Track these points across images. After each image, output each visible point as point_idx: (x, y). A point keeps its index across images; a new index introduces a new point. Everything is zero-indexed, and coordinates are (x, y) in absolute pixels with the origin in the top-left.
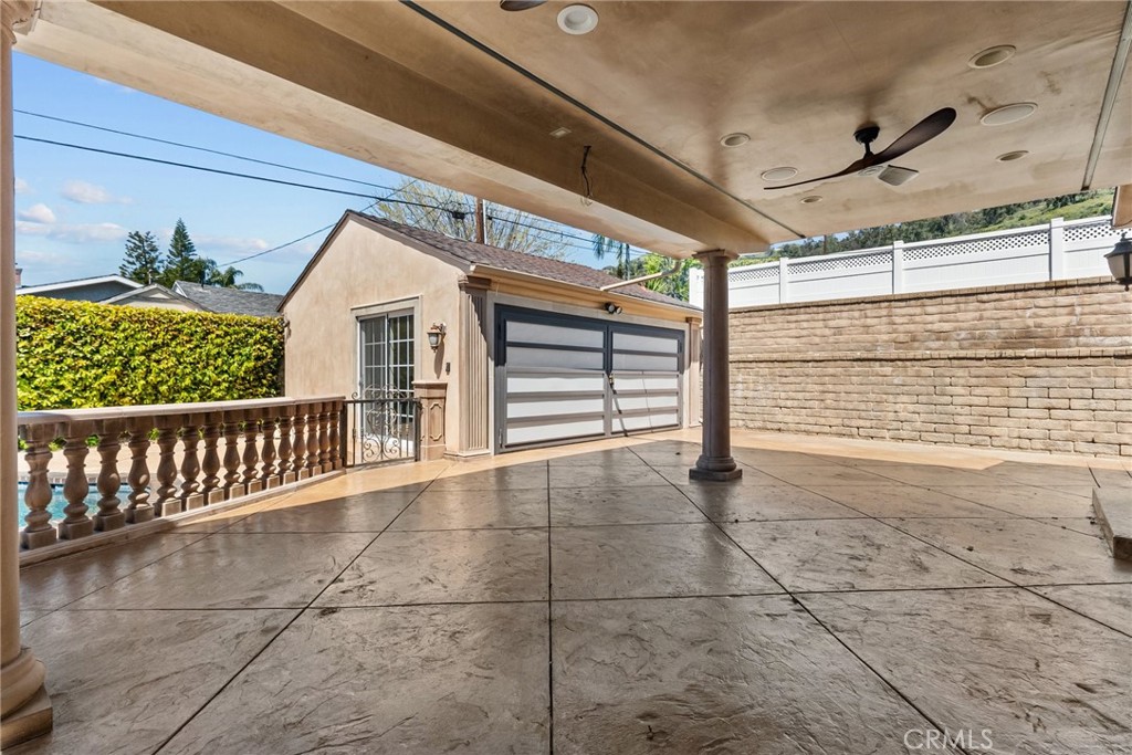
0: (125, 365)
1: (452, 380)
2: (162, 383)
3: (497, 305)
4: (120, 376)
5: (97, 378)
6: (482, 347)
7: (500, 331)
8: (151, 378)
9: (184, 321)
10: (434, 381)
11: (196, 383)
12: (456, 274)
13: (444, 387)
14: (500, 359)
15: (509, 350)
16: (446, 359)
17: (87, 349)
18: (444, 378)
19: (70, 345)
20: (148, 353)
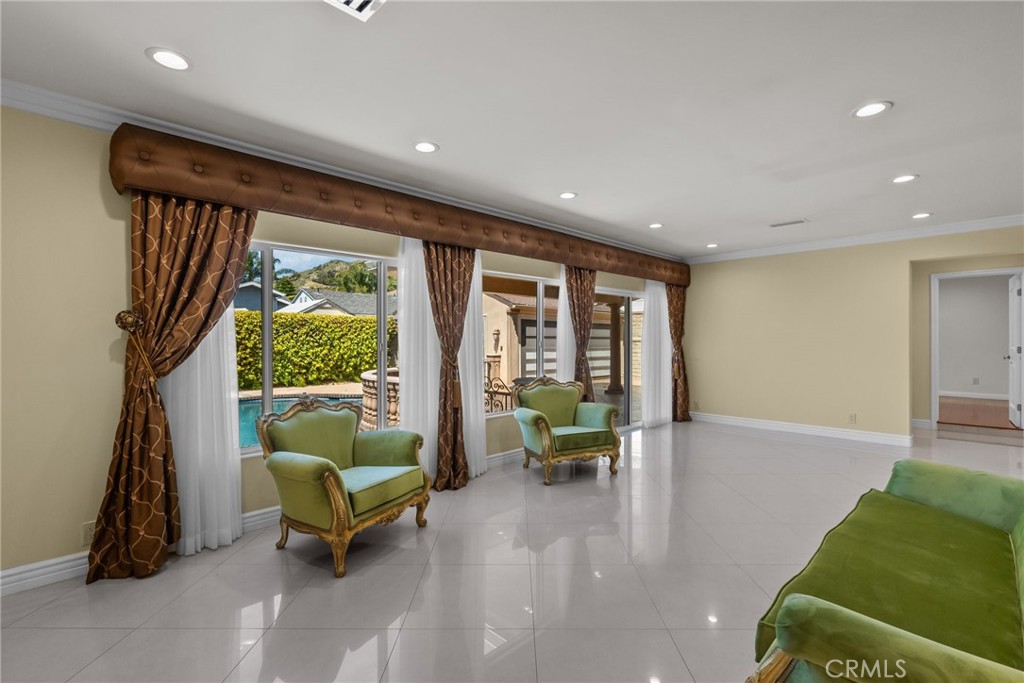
0: (332, 345)
1: (504, 354)
2: (345, 354)
3: (523, 321)
4: (329, 350)
5: (321, 351)
6: (516, 339)
7: (523, 331)
8: (341, 351)
9: (352, 321)
10: (494, 354)
11: (359, 353)
12: (506, 308)
13: (500, 357)
14: (523, 343)
15: (527, 340)
16: (500, 345)
17: (318, 337)
18: (499, 353)
19: (311, 336)
20: (339, 339)
